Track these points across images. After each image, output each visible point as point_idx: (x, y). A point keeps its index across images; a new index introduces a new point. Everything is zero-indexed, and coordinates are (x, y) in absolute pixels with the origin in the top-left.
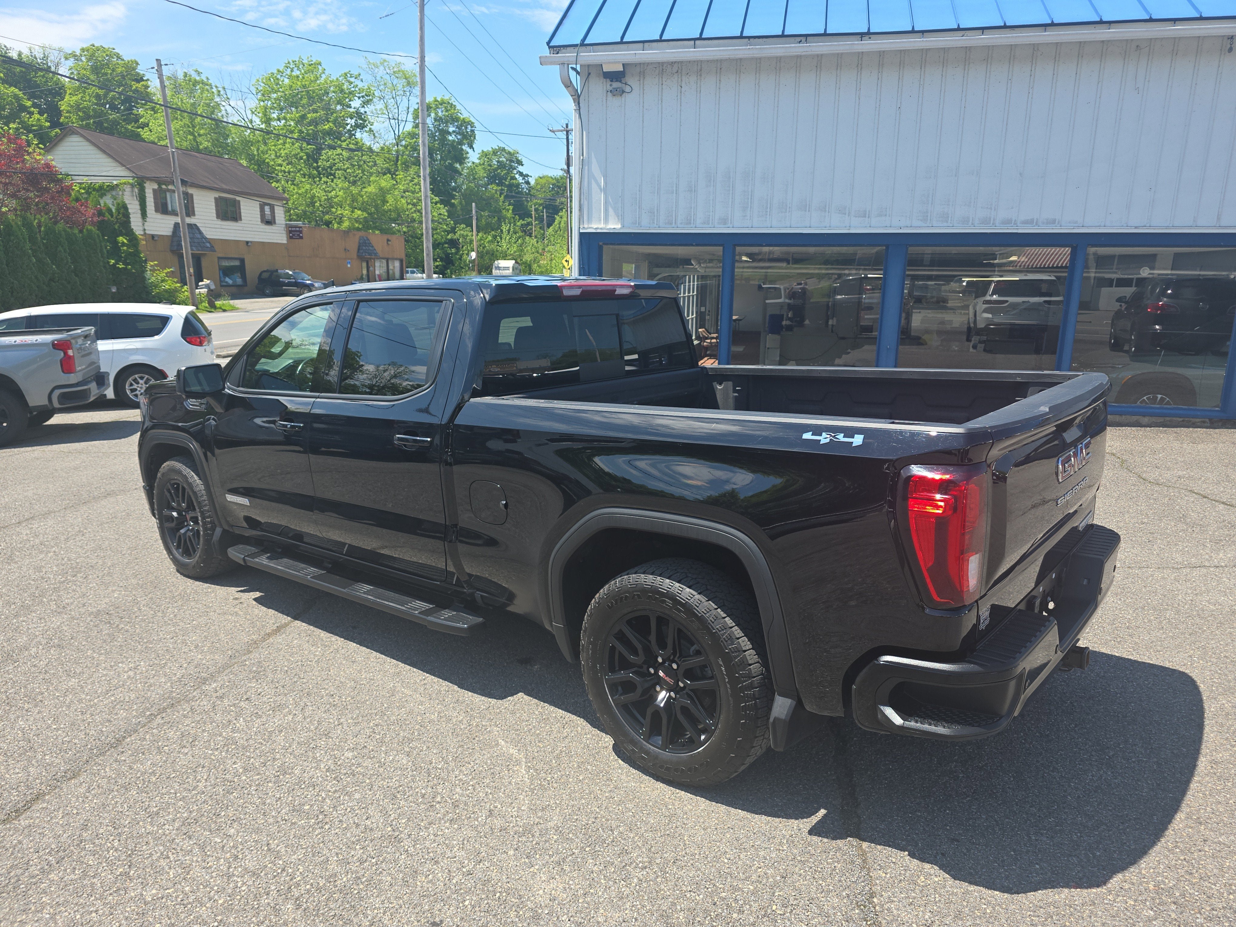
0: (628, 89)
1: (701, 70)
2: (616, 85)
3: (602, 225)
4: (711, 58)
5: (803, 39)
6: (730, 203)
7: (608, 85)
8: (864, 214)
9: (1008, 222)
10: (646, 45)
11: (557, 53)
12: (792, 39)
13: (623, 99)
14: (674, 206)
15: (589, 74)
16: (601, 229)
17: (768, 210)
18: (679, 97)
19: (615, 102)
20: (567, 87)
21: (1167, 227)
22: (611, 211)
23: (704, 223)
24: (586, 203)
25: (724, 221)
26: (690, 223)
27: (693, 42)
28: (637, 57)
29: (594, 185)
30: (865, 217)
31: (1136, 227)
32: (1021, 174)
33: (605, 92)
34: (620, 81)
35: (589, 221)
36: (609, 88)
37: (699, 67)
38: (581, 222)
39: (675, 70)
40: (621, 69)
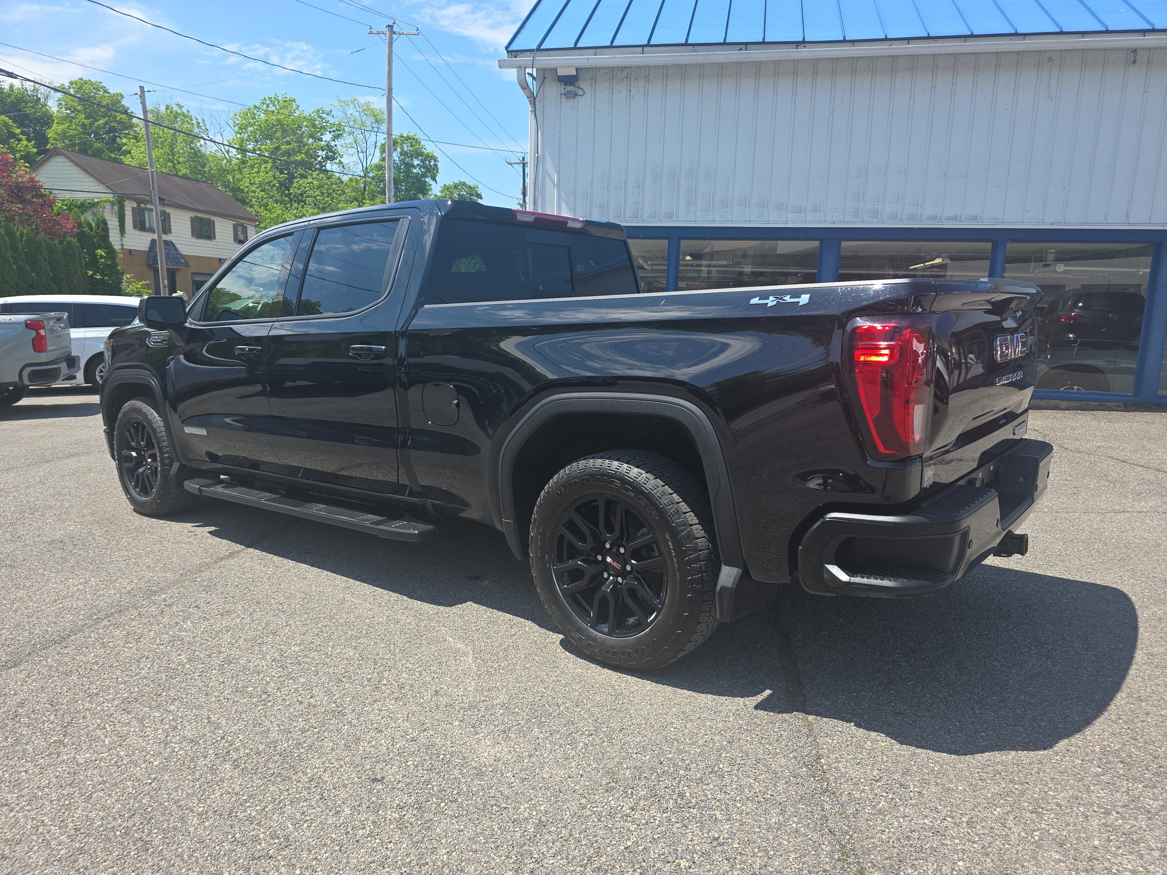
0: (580, 92)
1: (648, 76)
2: (569, 88)
4: (658, 63)
5: (743, 47)
6: (675, 198)
7: (562, 88)
8: (800, 210)
9: (934, 218)
10: (598, 50)
11: (516, 57)
12: (733, 47)
13: (576, 102)
14: (623, 201)
15: (545, 78)
17: (711, 205)
18: (628, 100)
19: (568, 104)
20: (523, 88)
21: (1080, 224)
22: (564, 204)
23: (651, 217)
24: (540, 197)
25: (670, 216)
26: (638, 217)
27: (641, 49)
28: (590, 61)
29: (548, 181)
30: (801, 212)
31: (1052, 224)
32: (944, 174)
33: (559, 95)
34: (574, 85)
36: (563, 91)
37: (647, 73)
39: (624, 75)
40: (574, 73)
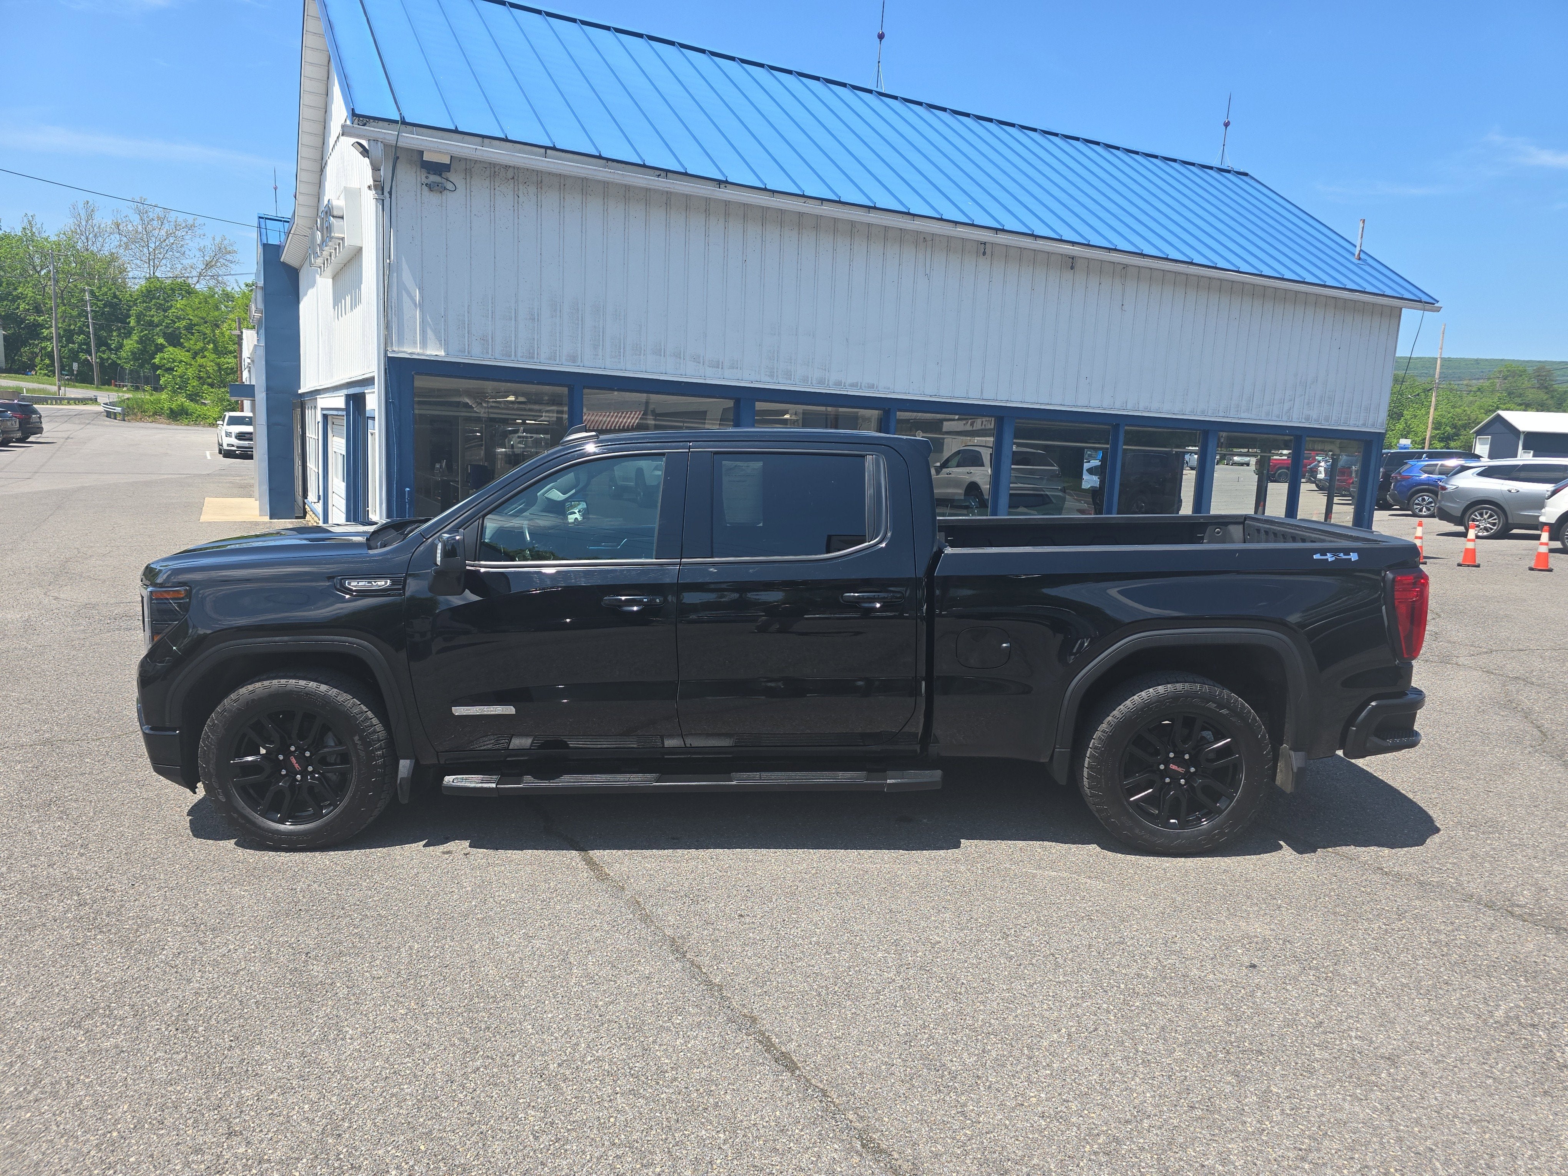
0: (450, 186)
1: (541, 182)
2: (434, 178)
3: (418, 350)
4: (554, 171)
5: (663, 174)
6: (580, 338)
7: (422, 176)
8: (717, 365)
9: (838, 384)
10: (486, 141)
11: (364, 125)
12: (651, 171)
13: (444, 197)
14: (513, 336)
15: (398, 158)
16: (418, 354)
17: (622, 350)
18: (516, 208)
19: (433, 199)
21: (951, 398)
22: (430, 333)
23: (550, 359)
24: (395, 319)
25: (573, 359)
26: (533, 358)
27: (543, 150)
28: (478, 153)
29: (405, 298)
30: (718, 367)
31: (931, 396)
32: (847, 339)
33: (419, 185)
34: (440, 175)
35: (400, 342)
36: (424, 180)
37: (539, 179)
38: (389, 345)
39: (510, 175)
40: (447, 161)
